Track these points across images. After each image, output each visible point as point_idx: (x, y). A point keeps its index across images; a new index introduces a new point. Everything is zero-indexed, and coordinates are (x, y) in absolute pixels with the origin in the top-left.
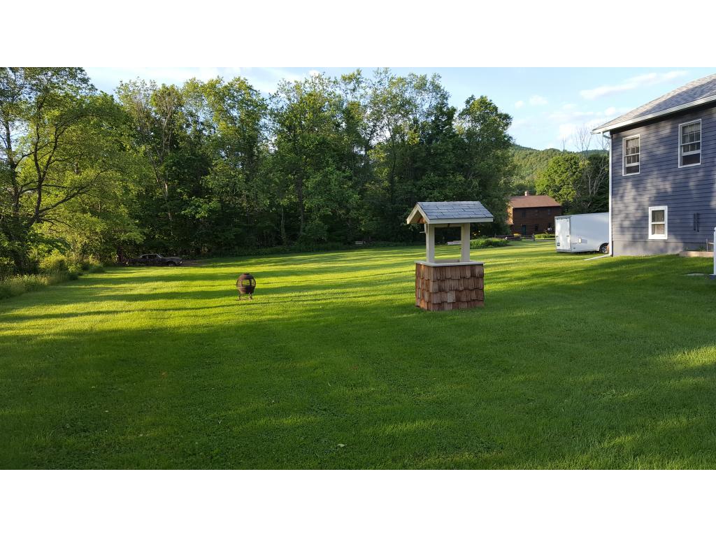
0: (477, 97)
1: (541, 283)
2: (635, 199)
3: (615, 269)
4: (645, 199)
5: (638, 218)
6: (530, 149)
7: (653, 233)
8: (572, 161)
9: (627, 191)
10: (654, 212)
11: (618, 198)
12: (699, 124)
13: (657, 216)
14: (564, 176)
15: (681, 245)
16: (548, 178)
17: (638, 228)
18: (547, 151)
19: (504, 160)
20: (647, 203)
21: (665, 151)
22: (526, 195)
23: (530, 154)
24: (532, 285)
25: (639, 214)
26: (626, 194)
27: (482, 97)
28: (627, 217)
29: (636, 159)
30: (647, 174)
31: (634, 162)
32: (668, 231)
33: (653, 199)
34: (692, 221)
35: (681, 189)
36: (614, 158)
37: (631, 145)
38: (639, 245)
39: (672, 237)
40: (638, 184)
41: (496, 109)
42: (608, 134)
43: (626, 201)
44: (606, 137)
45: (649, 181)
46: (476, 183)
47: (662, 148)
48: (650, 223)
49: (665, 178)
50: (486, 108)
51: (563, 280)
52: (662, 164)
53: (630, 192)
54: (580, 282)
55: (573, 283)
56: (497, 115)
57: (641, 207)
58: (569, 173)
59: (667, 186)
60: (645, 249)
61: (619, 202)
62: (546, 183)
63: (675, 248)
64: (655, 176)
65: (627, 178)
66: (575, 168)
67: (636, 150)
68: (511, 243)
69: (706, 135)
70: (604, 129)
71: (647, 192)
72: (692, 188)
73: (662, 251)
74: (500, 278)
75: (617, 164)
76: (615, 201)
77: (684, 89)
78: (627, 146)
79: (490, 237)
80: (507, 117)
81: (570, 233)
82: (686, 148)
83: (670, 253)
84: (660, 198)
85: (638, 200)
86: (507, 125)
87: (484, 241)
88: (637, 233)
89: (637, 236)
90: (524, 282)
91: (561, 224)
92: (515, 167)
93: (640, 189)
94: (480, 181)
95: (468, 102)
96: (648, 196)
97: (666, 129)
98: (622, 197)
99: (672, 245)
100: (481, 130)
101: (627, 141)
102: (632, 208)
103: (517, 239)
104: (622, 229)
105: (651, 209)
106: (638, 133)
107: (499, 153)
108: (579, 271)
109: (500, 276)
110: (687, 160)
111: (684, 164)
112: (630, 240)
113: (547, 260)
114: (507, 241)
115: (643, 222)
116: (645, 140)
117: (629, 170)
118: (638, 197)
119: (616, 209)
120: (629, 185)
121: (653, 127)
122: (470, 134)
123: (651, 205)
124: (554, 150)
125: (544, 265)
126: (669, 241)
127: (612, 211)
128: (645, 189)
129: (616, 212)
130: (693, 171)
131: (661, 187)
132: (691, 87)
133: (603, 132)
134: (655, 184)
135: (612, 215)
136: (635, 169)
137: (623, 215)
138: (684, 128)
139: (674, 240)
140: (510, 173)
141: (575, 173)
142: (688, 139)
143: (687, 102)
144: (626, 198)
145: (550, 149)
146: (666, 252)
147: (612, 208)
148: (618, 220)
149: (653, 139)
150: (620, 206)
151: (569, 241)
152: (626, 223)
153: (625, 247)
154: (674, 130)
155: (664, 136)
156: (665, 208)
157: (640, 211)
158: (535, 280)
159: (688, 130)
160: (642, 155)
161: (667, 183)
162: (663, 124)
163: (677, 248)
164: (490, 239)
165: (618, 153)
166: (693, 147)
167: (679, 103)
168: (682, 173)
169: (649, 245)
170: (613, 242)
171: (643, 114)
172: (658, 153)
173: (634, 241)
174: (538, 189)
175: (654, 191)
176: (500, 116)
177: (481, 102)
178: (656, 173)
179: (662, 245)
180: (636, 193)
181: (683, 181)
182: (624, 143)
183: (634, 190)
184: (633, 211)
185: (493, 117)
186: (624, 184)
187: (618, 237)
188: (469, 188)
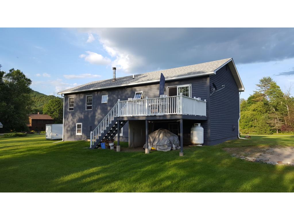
0: (16, 70)
1: (29, 153)
2: (72, 120)
3: (61, 147)
4: (75, 120)
5: (73, 127)
6: (43, 94)
7: (78, 133)
8: (59, 102)
9: (70, 117)
10: (78, 125)
11: (66, 119)
12: (92, 96)
13: (79, 126)
14: (55, 107)
15: (86, 137)
16: (48, 108)
17: (72, 131)
18: (50, 96)
19: (28, 98)
20: (76, 122)
21: (81, 104)
22: (38, 114)
23: (43, 96)
24: (24, 155)
25: (73, 126)
26: (69, 118)
27: (18, 70)
28: (69, 127)
29: (72, 105)
30: (76, 111)
31: (72, 106)
32: (82, 132)
33: (78, 120)
34: (89, 129)
35: (86, 117)
36: (65, 104)
37: (71, 100)
38: (73, 137)
39: (83, 134)
40: (73, 115)
41: (24, 76)
42: (63, 95)
43: (69, 121)
44: (63, 96)
45: (77, 114)
46: (12, 107)
47: (81, 103)
48: (77, 129)
49: (81, 113)
50: (20, 75)
51: (38, 152)
52: (80, 108)
53: (70, 118)
54: (45, 153)
55: (42, 153)
56: (25, 79)
57: (74, 123)
58: (57, 106)
59: (82, 116)
60: (75, 139)
61: (67, 121)
62: (48, 110)
63: (84, 138)
64: (78, 112)
65: (69, 112)
66: (60, 105)
67: (73, 102)
68: (28, 135)
69: (94, 100)
70: (62, 93)
71: (76, 118)
72: (90, 117)
73: (80, 139)
74: (12, 152)
75: (66, 106)
76: (65, 120)
77: (90, 84)
78: (70, 100)
79: (18, 132)
80: (29, 80)
81: (52, 132)
82: (88, 104)
83: (83, 140)
84: (80, 120)
85: (73, 120)
86: (30, 83)
87: (15, 134)
88: (72, 132)
89: (72, 134)
90: (22, 154)
91: (48, 128)
92: (33, 102)
93: (74, 116)
94: (15, 106)
95: (11, 71)
96: (76, 119)
97: (82, 97)
98: (68, 119)
99: (83, 137)
100: (17, 84)
101: (70, 99)
102: (71, 123)
103: (32, 133)
104: (67, 131)
105: (77, 124)
106: (73, 96)
107: (25, 95)
108: (47, 148)
109: (13, 151)
110: (88, 108)
111: (87, 109)
112: (70, 135)
113: (38, 143)
114: (26, 134)
115: (74, 128)
116: (75, 99)
117: (70, 109)
118: (73, 119)
119: (65, 123)
120: (70, 115)
121: (78, 95)
122: (11, 84)
123: (77, 123)
124: (53, 96)
125: (35, 146)
126: (83, 135)
127: (64, 124)
128: (75, 117)
129: (66, 124)
130: (90, 112)
131: (80, 116)
132: (91, 83)
133: (62, 94)
134: (79, 115)
135: (64, 125)
136: (72, 109)
137: (68, 126)
138: (87, 97)
139: (84, 135)
140: (30, 104)
141: (59, 106)
142: (89, 101)
143: (88, 89)
144: (69, 119)
145: (52, 96)
146: (82, 139)
147: (64, 123)
148: (66, 127)
149: (78, 99)
150: (67, 122)
151: (51, 135)
152: (69, 129)
153: (68, 138)
154: (85, 97)
155: (81, 99)
156: (81, 124)
157: (73, 125)
158: (27, 153)
159: (89, 98)
160: (75, 104)
161: (82, 115)
162: (81, 94)
163: (85, 138)
164: (18, 133)
165: (67, 103)
166: (90, 104)
167: (86, 89)
168: (86, 112)
169: (76, 137)
170: (64, 136)
171: (75, 90)
172: (80, 104)
173: (71, 135)
174: (44, 112)
175: (78, 118)
176: (26, 79)
177: (17, 72)
178: (79, 111)
179: (80, 137)
180: (72, 118)
181: (87, 115)
182: (69, 99)
183: (71, 117)
184: (71, 124)
185: (22, 79)
186: (68, 114)
187: (66, 134)
188: (9, 109)
